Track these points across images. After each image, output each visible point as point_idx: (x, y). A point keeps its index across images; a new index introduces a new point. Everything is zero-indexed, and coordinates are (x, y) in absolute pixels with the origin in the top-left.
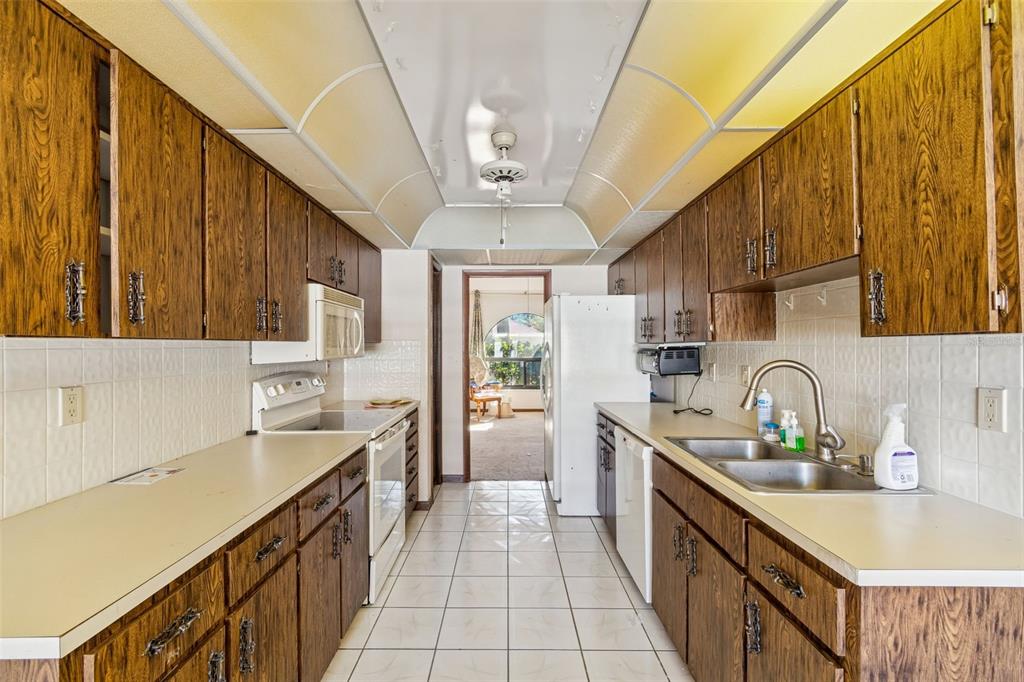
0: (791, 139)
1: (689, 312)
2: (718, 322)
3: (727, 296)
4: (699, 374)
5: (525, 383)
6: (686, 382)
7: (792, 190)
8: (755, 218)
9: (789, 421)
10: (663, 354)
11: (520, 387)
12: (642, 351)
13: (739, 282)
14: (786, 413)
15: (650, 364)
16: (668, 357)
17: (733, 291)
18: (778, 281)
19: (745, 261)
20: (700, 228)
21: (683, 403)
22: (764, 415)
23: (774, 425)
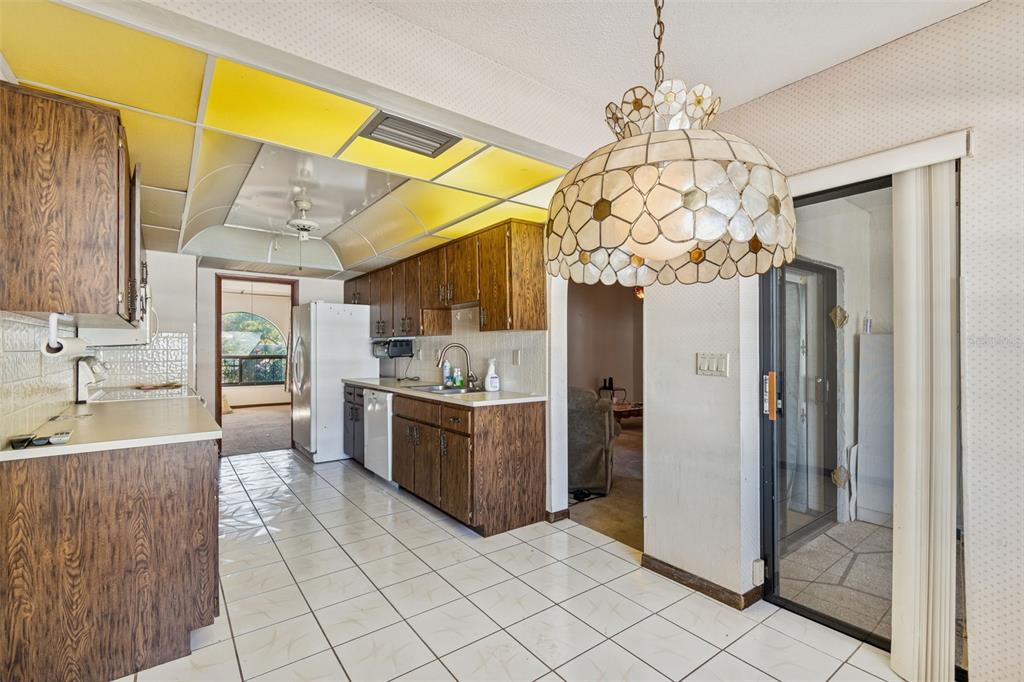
0: (457, 245)
1: (410, 319)
2: (425, 325)
3: (429, 311)
4: (411, 356)
5: (241, 380)
6: (403, 362)
7: (458, 268)
8: (443, 275)
9: (457, 373)
10: (391, 344)
11: (236, 384)
12: (376, 343)
13: (436, 305)
14: (456, 370)
15: (382, 352)
16: (395, 346)
17: (432, 309)
18: (453, 306)
19: (439, 295)
20: (416, 273)
21: (401, 375)
22: (447, 373)
23: (451, 377)
